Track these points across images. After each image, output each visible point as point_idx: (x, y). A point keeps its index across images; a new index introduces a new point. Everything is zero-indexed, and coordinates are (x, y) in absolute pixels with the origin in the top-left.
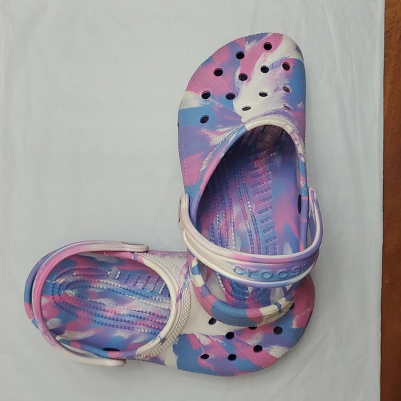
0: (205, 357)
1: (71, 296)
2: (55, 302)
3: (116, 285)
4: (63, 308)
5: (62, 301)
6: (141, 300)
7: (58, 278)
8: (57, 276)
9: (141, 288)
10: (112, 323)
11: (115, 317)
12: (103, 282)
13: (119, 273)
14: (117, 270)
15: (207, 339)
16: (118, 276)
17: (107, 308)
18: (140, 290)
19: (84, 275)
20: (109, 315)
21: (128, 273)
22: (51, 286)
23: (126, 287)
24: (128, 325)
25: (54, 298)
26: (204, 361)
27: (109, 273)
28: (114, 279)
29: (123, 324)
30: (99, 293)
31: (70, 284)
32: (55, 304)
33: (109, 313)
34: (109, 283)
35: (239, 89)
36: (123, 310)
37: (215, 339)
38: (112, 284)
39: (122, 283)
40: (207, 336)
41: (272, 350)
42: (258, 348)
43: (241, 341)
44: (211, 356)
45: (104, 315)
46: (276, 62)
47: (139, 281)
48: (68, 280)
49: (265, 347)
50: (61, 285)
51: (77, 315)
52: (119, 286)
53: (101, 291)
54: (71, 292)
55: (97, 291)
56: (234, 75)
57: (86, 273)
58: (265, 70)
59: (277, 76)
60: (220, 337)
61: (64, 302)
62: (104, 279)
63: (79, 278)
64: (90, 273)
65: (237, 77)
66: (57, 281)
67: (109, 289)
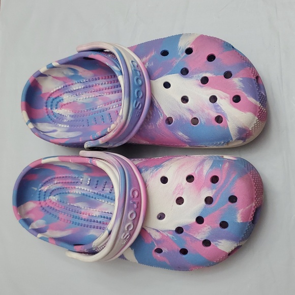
0: (159, 251)
1: (54, 201)
2: (42, 206)
3: (88, 190)
4: (48, 212)
5: (47, 205)
6: (109, 203)
7: (42, 186)
8: (42, 184)
9: (108, 192)
10: (86, 223)
11: (90, 218)
12: (78, 188)
13: (89, 179)
14: (87, 177)
15: (158, 234)
16: (89, 182)
17: (82, 211)
18: (108, 194)
19: (62, 183)
20: (85, 216)
21: (97, 179)
22: (38, 193)
23: (96, 192)
24: (99, 225)
25: (40, 203)
26: (158, 255)
27: (81, 179)
28: (86, 185)
29: (96, 224)
30: (76, 198)
31: (53, 191)
32: (41, 208)
33: (84, 215)
34: (83, 188)
35: (191, 78)
36: (96, 212)
37: (165, 234)
38: (85, 189)
39: (93, 189)
40: (158, 231)
41: (220, 244)
42: (206, 243)
43: (190, 236)
44: (165, 250)
45: (81, 217)
46: (221, 109)
47: (106, 186)
48: (51, 187)
49: (213, 241)
50: (46, 192)
51: (59, 217)
52: (91, 191)
53: (77, 196)
54: (54, 197)
55: (74, 196)
56: (206, 72)
57: (64, 181)
58: (213, 99)
59: (206, 111)
60: (169, 231)
61: (48, 206)
62: (79, 185)
63: (59, 186)
64: (67, 181)
65: (204, 75)
66: (42, 188)
67: (84, 194)
